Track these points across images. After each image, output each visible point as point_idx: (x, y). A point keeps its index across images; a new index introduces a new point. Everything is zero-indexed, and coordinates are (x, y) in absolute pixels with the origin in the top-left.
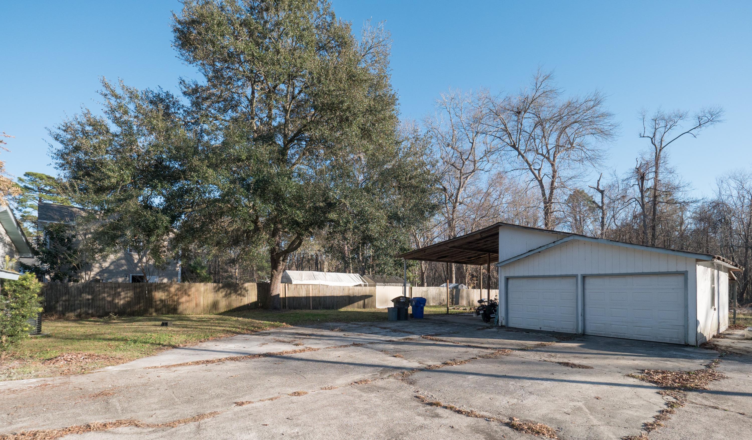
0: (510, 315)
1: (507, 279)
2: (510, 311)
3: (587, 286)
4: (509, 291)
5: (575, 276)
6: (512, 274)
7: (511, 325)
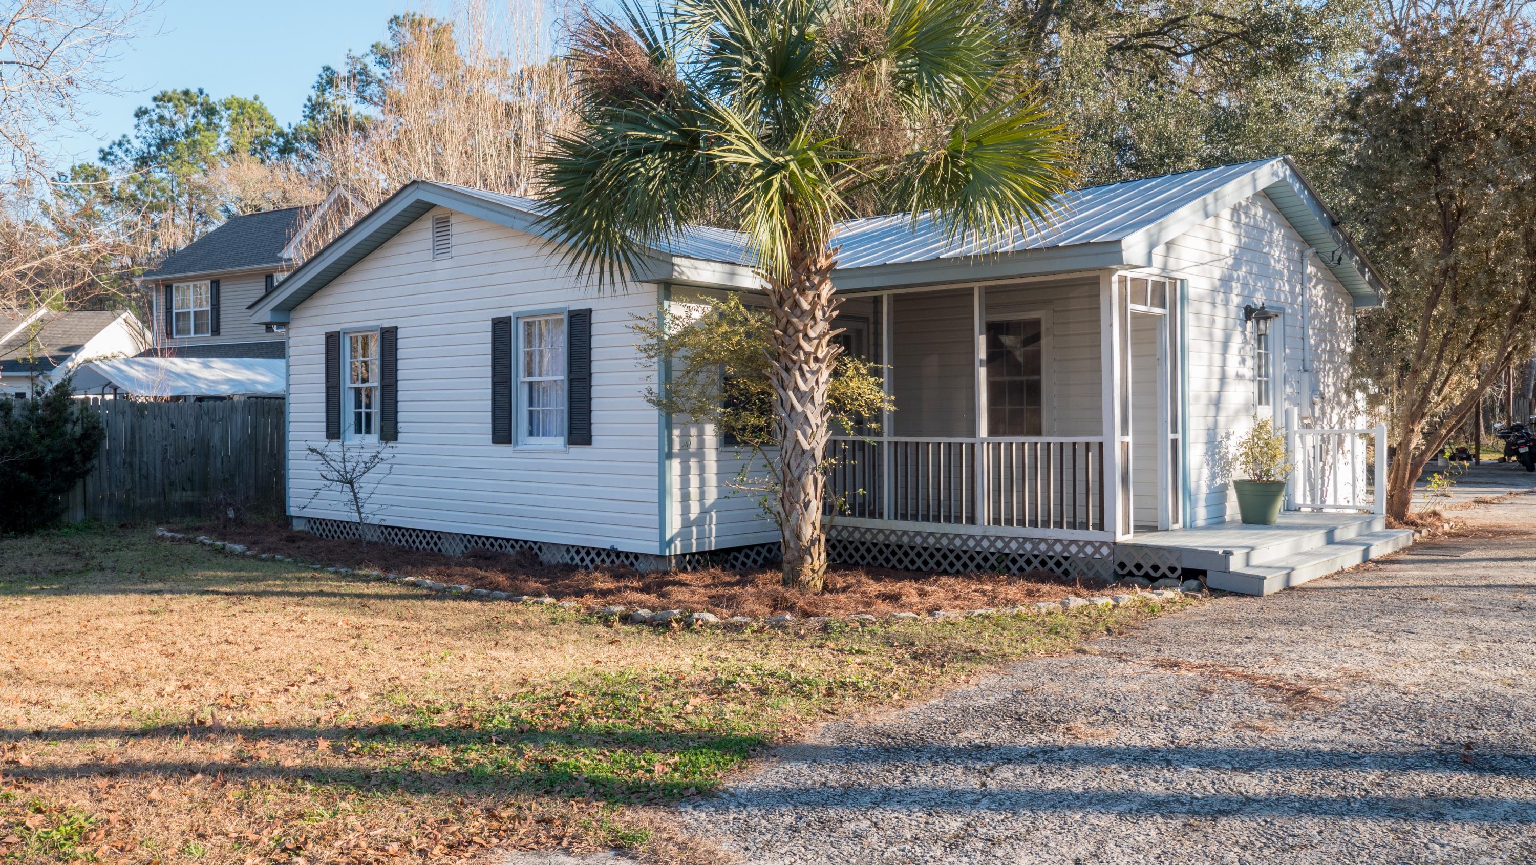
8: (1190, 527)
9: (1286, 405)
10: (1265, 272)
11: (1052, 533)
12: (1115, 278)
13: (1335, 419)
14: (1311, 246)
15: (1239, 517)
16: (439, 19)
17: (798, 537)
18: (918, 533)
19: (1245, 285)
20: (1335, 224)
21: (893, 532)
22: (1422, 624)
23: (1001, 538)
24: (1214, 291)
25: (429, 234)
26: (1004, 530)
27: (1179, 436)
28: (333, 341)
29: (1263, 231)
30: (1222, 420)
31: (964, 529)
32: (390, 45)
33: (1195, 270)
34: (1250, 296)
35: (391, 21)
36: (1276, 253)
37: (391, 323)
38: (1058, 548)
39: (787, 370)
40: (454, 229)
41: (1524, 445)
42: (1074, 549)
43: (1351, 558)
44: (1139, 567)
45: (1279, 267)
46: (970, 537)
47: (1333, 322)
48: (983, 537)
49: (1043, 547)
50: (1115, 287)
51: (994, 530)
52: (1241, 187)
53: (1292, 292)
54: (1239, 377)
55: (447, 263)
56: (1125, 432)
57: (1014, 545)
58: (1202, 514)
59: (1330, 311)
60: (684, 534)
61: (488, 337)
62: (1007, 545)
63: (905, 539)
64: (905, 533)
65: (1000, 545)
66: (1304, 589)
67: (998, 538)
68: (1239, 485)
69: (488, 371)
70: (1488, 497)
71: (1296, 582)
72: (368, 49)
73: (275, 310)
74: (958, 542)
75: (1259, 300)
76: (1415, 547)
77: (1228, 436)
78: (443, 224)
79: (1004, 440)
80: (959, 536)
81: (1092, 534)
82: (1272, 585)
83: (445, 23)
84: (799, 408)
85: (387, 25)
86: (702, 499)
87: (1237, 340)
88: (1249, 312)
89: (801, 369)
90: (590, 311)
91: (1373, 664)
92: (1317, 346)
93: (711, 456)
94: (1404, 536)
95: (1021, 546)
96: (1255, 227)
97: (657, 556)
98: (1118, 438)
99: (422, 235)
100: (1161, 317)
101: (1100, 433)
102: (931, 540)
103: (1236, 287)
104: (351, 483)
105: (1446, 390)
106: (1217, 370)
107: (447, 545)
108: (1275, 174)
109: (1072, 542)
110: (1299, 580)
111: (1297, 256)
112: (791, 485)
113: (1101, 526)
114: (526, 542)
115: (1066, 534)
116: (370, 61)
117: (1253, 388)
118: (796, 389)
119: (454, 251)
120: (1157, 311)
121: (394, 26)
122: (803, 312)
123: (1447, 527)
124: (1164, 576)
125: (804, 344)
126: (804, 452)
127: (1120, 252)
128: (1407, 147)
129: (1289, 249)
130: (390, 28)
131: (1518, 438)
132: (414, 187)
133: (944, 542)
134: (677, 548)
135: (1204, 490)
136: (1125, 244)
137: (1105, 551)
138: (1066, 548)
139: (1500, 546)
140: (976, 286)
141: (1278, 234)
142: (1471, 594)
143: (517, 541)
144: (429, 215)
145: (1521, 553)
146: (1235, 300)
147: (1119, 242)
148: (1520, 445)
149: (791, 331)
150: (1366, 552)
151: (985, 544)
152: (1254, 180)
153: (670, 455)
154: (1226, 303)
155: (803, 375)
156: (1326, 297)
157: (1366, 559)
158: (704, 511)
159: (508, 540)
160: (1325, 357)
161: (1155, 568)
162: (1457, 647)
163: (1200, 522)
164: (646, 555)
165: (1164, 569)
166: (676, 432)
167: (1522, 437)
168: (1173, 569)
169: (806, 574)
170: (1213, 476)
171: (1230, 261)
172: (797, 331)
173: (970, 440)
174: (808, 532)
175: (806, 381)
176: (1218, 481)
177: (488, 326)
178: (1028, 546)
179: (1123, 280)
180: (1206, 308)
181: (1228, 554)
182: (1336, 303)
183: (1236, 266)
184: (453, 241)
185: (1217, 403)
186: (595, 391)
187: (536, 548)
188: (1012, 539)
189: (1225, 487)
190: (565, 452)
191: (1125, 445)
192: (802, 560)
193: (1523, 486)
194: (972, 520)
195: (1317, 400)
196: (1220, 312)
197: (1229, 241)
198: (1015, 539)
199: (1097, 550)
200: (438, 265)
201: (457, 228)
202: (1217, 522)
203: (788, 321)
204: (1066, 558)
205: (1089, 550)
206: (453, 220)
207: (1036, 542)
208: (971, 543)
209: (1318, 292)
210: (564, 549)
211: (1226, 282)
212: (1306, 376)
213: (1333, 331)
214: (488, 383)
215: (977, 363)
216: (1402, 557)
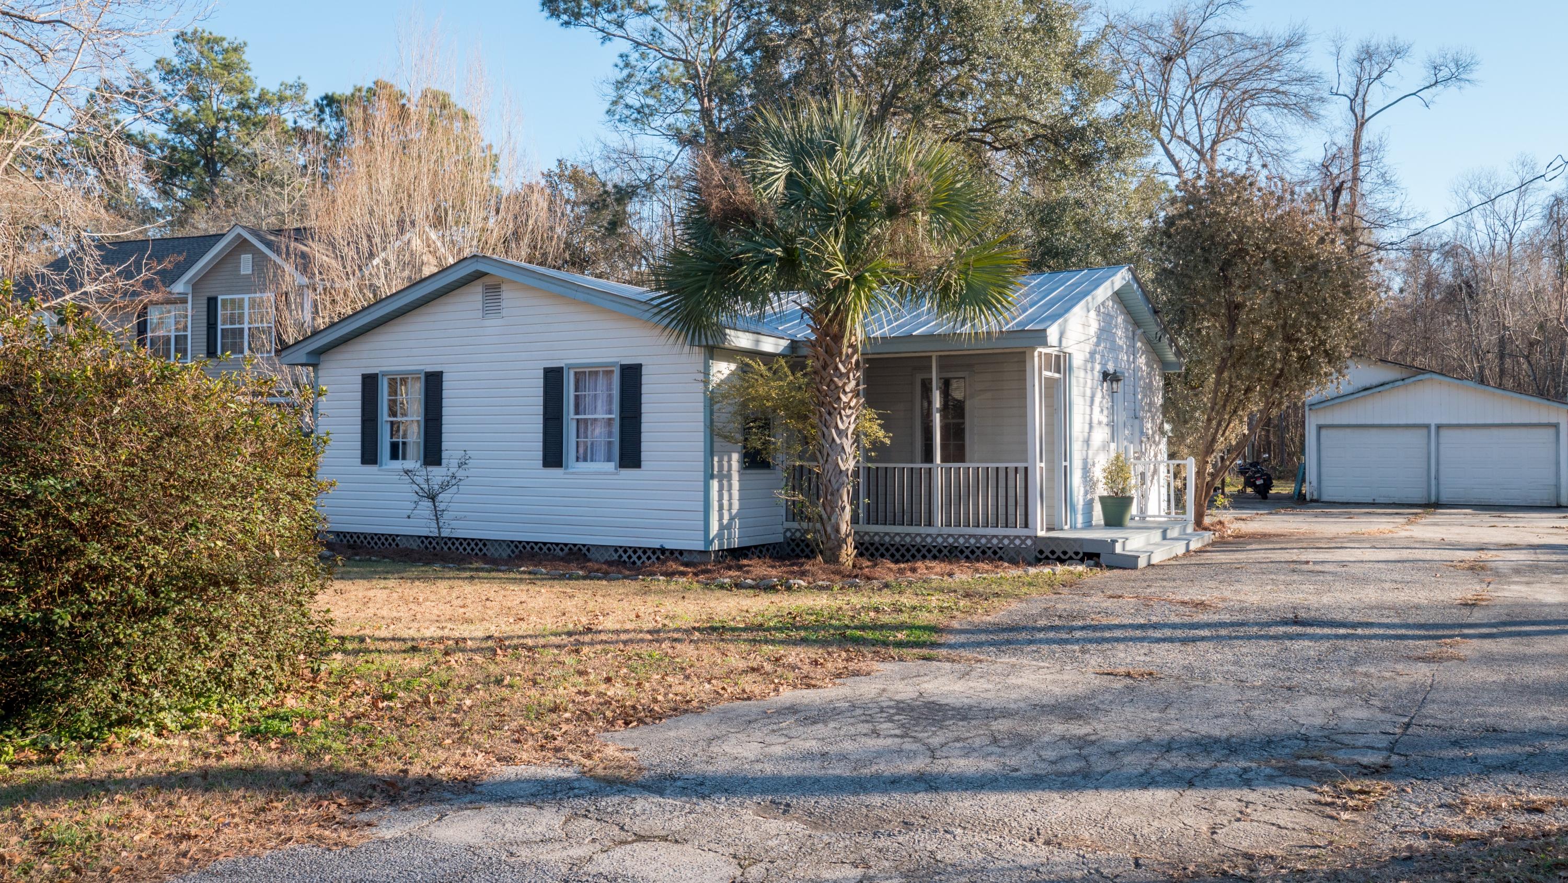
0: (1324, 484)
1: (1320, 428)
2: (1324, 477)
3: (1442, 440)
4: (1322, 447)
5: (1427, 427)
6: (1329, 421)
7: (1325, 498)
8: (1073, 528)
9: (1125, 443)
10: (1114, 348)
11: (990, 531)
12: (1036, 354)
13: (1152, 454)
14: (1139, 327)
15: (1102, 522)
16: (230, 38)
17: (838, 531)
18: (887, 534)
19: (1103, 356)
20: (1156, 312)
21: (866, 533)
22: (1244, 579)
23: (952, 535)
24: (1086, 361)
25: (479, 297)
26: (953, 530)
27: (1068, 464)
28: (370, 383)
29: (1112, 317)
30: (1090, 453)
31: (923, 530)
32: (176, 62)
33: (1077, 347)
34: (1106, 364)
35: (178, 37)
36: (1119, 333)
37: (437, 368)
38: (995, 541)
39: (830, 414)
40: (504, 295)
41: (1260, 478)
42: (1006, 542)
43: (1180, 549)
44: (1053, 552)
45: (1121, 343)
46: (928, 535)
47: (1151, 381)
48: (939, 535)
49: (983, 541)
50: (1036, 359)
51: (946, 530)
52: (1106, 289)
53: (1128, 361)
54: (1100, 423)
55: (499, 322)
56: (1041, 461)
57: (961, 540)
58: (1080, 519)
59: (1149, 374)
60: (720, 535)
61: (541, 382)
62: (956, 540)
63: (877, 538)
64: (876, 534)
65: (951, 540)
66: (1161, 566)
67: (950, 535)
68: (1102, 499)
69: (540, 409)
70: (1244, 516)
71: (1153, 562)
72: (151, 64)
73: (309, 354)
74: (918, 539)
75: (1111, 368)
76: (1213, 544)
77: (1094, 465)
78: (494, 290)
79: (954, 465)
80: (919, 535)
81: (1020, 531)
82: (1142, 563)
83: (237, 42)
84: (838, 441)
85: (172, 42)
86: (730, 509)
87: (1099, 395)
88: (1105, 376)
89: (840, 413)
90: (640, 365)
91: (1227, 594)
92: (1142, 400)
93: (735, 477)
94: (1208, 536)
95: (967, 541)
96: (1108, 315)
97: (701, 552)
98: (1038, 464)
99: (474, 297)
100: (1058, 380)
101: (1026, 461)
102: (897, 539)
103: (1098, 357)
104: (433, 498)
105: (1227, 433)
106: (1087, 420)
107: (492, 550)
108: (1124, 278)
109: (1005, 537)
110: (1155, 560)
111: (1131, 334)
112: (832, 494)
113: (1026, 526)
114: (575, 545)
115: (1001, 531)
116: (154, 77)
117: (1107, 430)
118: (837, 427)
119: (504, 312)
120: (1057, 375)
121: (181, 42)
122: (841, 374)
123: (1229, 532)
124: (1071, 558)
125: (842, 396)
126: (841, 471)
127: (1046, 337)
128: (1206, 261)
129: (1127, 329)
130: (175, 44)
131: (1255, 473)
132: (474, 260)
133: (908, 539)
134: (716, 546)
135: (1081, 502)
136: (1049, 331)
137: (1029, 542)
138: (1001, 541)
139: (1268, 543)
140: (934, 355)
141: (1120, 319)
142: (1264, 566)
143: (566, 545)
144: (479, 281)
145: (1283, 546)
146: (1098, 367)
147: (1045, 330)
148: (1257, 478)
149: (832, 387)
150: (1188, 545)
151: (940, 540)
152: (1113, 283)
153: (712, 477)
154: (1092, 369)
155: (841, 418)
156: (1147, 364)
157: (1188, 551)
158: (732, 519)
159: (557, 544)
160: (1146, 408)
161: (1065, 553)
162: (1269, 588)
163: (1079, 525)
164: (690, 551)
165: (1071, 553)
166: (716, 459)
167: (1258, 472)
168: (1077, 553)
169: (843, 558)
170: (1086, 493)
171: (1095, 339)
172: (837, 387)
173: (928, 466)
174: (844, 528)
175: (842, 421)
176: (1089, 497)
177: (541, 373)
178: (972, 541)
179: (1040, 353)
180: (1082, 374)
181: (1114, 542)
182: (1152, 368)
183: (1097, 344)
184: (504, 304)
185: (1087, 442)
186: (644, 427)
187: (584, 550)
188: (960, 536)
189: (1092, 500)
190: (616, 474)
191: (1041, 468)
192: (840, 547)
193: (1263, 509)
194: (930, 523)
195: (1144, 439)
196: (1089, 376)
197: (1094, 326)
198: (963, 536)
199: (1023, 542)
200: (487, 323)
201: (508, 296)
202: (1088, 525)
203: (832, 380)
204: (1001, 548)
205: (1017, 542)
206: (504, 287)
207: (978, 538)
208: (929, 540)
209: (1142, 360)
210: (612, 550)
211: (1092, 354)
212: (1137, 421)
213: (1150, 389)
214: (540, 419)
215: (934, 410)
216: (1209, 549)
